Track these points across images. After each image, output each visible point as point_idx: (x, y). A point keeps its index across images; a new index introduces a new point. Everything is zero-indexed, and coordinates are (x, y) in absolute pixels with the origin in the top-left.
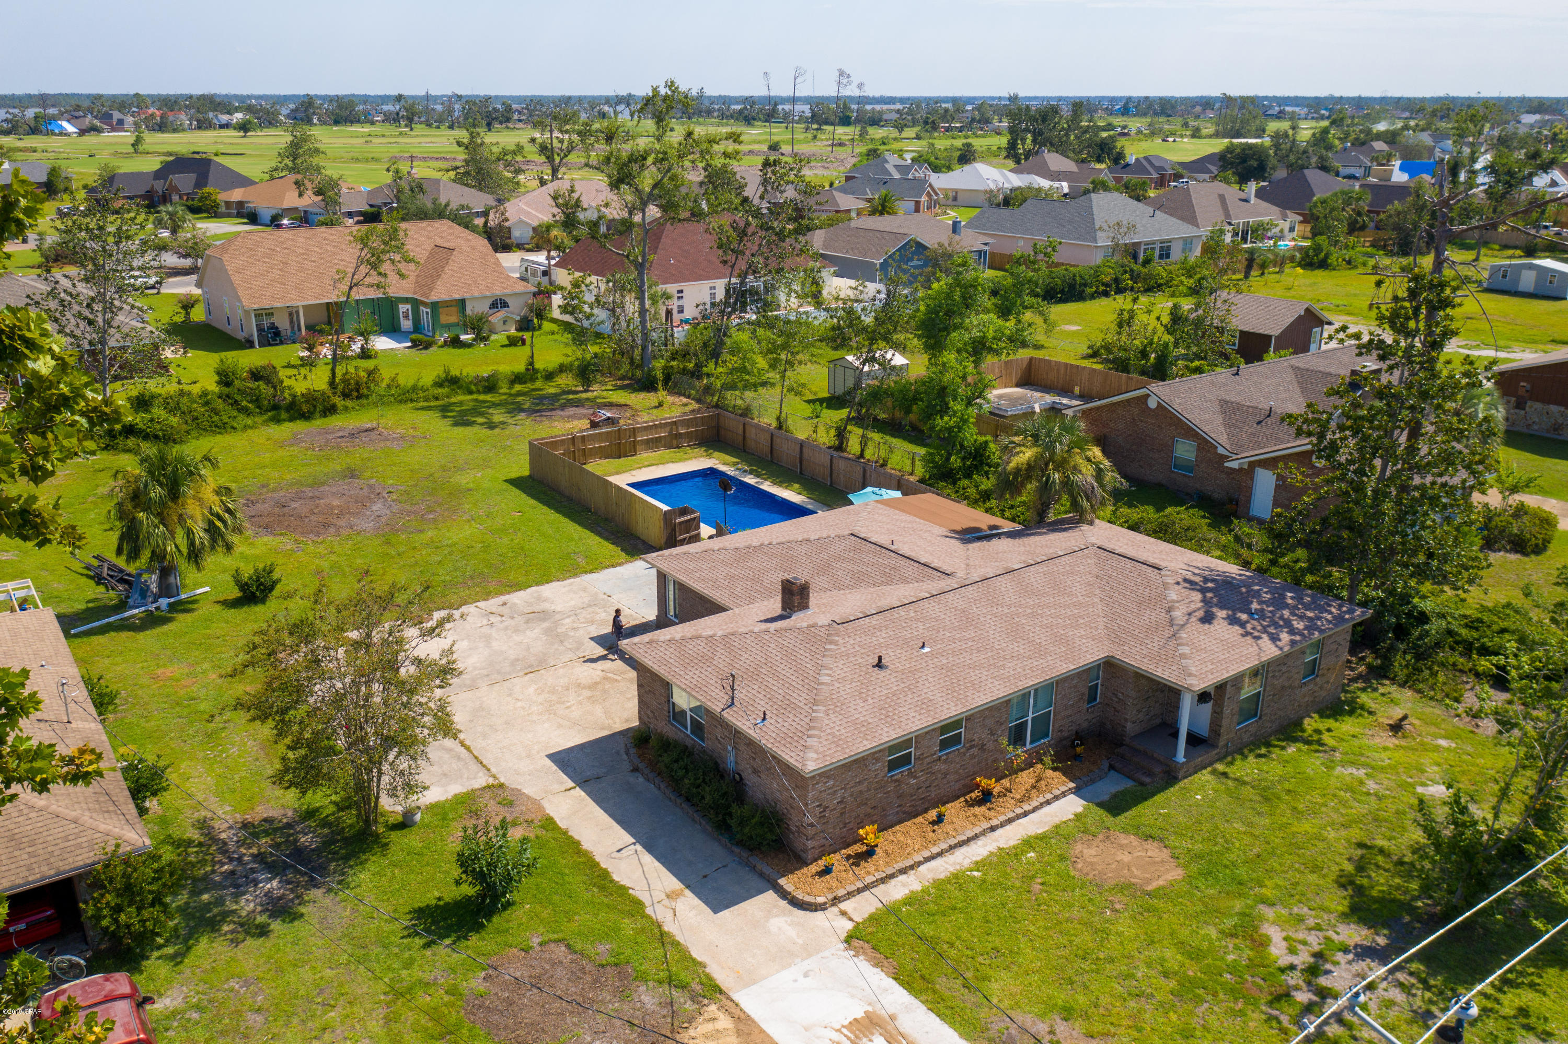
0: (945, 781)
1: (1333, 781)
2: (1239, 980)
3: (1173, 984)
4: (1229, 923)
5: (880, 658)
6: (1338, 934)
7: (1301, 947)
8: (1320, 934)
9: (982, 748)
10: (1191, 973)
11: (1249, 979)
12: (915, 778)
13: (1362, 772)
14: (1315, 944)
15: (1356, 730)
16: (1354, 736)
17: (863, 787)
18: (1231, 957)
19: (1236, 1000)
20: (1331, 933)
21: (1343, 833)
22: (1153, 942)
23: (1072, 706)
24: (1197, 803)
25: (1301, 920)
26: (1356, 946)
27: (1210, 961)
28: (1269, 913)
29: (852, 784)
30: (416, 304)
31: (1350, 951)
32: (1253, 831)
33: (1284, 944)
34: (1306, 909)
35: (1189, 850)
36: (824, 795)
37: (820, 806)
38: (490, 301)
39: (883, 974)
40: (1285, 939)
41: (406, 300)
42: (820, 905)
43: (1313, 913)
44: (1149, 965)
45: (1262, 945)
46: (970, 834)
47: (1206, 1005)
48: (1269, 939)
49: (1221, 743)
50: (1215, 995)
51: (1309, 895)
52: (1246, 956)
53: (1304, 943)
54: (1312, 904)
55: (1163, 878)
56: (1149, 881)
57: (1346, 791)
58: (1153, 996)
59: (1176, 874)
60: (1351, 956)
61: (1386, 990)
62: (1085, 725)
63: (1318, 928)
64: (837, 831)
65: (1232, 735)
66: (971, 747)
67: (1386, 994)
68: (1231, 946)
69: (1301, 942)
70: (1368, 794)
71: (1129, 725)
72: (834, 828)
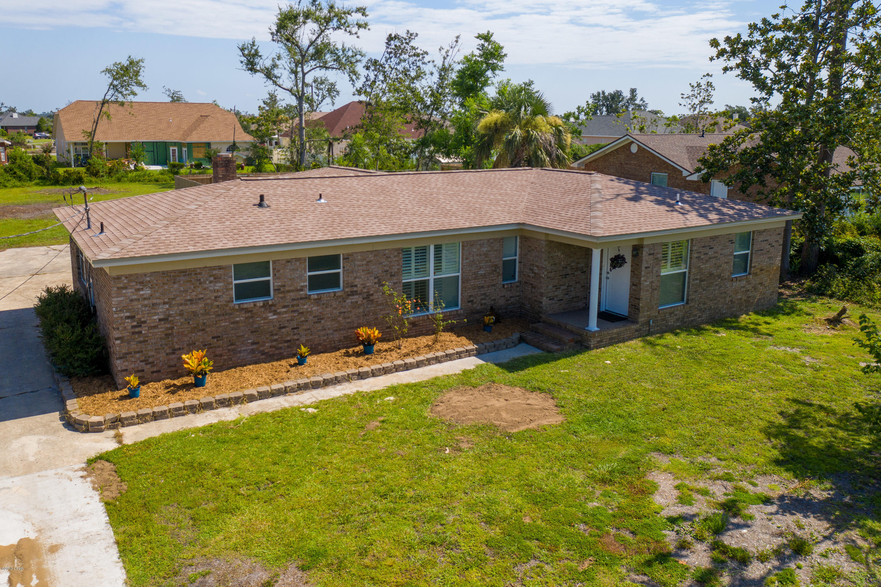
0: (319, 326)
1: (763, 355)
2: (595, 532)
3: (495, 532)
4: (603, 469)
5: (262, 197)
6: (755, 485)
7: (696, 496)
8: (729, 485)
9: (368, 297)
10: (527, 521)
11: (613, 531)
12: (275, 313)
13: (796, 351)
14: (718, 494)
15: (791, 325)
16: (789, 329)
17: (198, 308)
18: (592, 505)
19: (583, 557)
20: (744, 484)
21: (772, 395)
22: (490, 482)
23: (484, 276)
24: (605, 367)
25: (705, 469)
26: (782, 498)
27: (562, 507)
28: (664, 461)
29: (179, 300)
30: (180, 145)
31: (772, 503)
32: (664, 389)
33: (676, 493)
34: (713, 460)
35: (579, 401)
36: (138, 305)
37: (132, 317)
38: (228, 146)
39: (97, 498)
40: (677, 488)
41: (175, 144)
42: (93, 424)
43: (723, 463)
44: (470, 507)
45: (642, 492)
46: (328, 376)
47: (533, 563)
48: (655, 487)
49: (642, 320)
50: (553, 549)
51: (722, 446)
52: (615, 504)
53: (705, 493)
54: (721, 455)
55: (536, 423)
56: (517, 424)
57: (777, 363)
58: (457, 545)
59: (556, 420)
60: (773, 509)
61: (824, 556)
62: (502, 302)
63: (728, 478)
64: (162, 356)
65: (654, 313)
66: (353, 293)
67: (824, 561)
68: (598, 493)
69: (698, 491)
70: (803, 366)
71: (545, 301)
72: (157, 350)
